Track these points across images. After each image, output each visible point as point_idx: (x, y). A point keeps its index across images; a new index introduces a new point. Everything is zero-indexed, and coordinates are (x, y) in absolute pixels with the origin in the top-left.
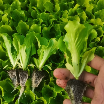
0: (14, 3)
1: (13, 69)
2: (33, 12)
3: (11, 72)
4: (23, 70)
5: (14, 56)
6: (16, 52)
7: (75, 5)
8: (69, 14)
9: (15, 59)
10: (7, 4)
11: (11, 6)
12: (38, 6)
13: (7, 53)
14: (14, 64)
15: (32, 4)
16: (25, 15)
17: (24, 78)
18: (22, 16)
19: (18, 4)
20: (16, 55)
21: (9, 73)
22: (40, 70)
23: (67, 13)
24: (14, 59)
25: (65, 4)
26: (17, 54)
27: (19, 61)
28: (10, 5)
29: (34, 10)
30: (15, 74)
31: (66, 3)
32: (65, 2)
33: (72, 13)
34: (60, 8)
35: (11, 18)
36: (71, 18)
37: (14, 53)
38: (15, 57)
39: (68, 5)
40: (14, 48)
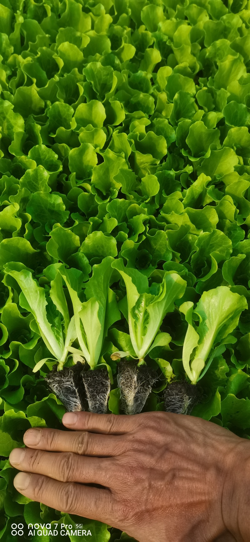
0: (28, 173)
1: (60, 368)
2: (84, 197)
3: (57, 379)
4: (92, 368)
5: (57, 332)
6: (62, 319)
7: (194, 176)
8: (186, 202)
9: (61, 339)
10: (9, 176)
11: (21, 180)
12: (93, 178)
13: (35, 324)
14: (62, 354)
15: (76, 174)
16: (64, 207)
17: (98, 393)
18: (56, 209)
19: (41, 175)
20: (63, 328)
21: (50, 383)
22: (141, 362)
23: (181, 200)
24: (58, 339)
25: (169, 174)
26: (65, 325)
27: (76, 345)
28: (19, 179)
29: (85, 190)
30: (69, 383)
31: (172, 173)
32: (171, 170)
33: (193, 198)
34: (160, 186)
35: (30, 217)
36: (194, 212)
37: (56, 320)
38: (61, 333)
39: (178, 177)
40: (55, 306)
